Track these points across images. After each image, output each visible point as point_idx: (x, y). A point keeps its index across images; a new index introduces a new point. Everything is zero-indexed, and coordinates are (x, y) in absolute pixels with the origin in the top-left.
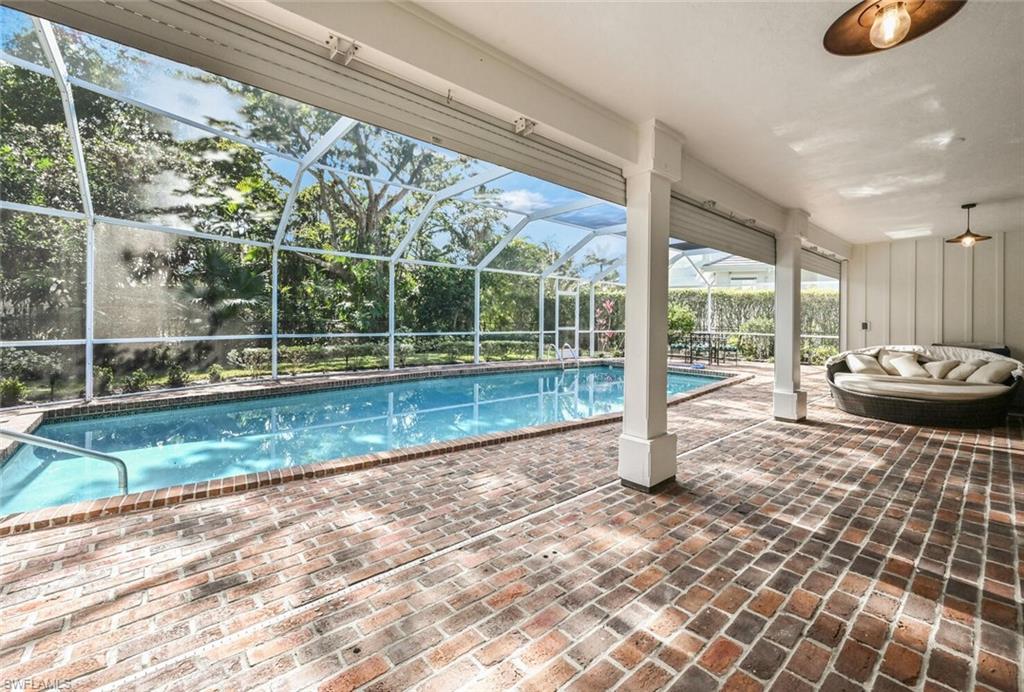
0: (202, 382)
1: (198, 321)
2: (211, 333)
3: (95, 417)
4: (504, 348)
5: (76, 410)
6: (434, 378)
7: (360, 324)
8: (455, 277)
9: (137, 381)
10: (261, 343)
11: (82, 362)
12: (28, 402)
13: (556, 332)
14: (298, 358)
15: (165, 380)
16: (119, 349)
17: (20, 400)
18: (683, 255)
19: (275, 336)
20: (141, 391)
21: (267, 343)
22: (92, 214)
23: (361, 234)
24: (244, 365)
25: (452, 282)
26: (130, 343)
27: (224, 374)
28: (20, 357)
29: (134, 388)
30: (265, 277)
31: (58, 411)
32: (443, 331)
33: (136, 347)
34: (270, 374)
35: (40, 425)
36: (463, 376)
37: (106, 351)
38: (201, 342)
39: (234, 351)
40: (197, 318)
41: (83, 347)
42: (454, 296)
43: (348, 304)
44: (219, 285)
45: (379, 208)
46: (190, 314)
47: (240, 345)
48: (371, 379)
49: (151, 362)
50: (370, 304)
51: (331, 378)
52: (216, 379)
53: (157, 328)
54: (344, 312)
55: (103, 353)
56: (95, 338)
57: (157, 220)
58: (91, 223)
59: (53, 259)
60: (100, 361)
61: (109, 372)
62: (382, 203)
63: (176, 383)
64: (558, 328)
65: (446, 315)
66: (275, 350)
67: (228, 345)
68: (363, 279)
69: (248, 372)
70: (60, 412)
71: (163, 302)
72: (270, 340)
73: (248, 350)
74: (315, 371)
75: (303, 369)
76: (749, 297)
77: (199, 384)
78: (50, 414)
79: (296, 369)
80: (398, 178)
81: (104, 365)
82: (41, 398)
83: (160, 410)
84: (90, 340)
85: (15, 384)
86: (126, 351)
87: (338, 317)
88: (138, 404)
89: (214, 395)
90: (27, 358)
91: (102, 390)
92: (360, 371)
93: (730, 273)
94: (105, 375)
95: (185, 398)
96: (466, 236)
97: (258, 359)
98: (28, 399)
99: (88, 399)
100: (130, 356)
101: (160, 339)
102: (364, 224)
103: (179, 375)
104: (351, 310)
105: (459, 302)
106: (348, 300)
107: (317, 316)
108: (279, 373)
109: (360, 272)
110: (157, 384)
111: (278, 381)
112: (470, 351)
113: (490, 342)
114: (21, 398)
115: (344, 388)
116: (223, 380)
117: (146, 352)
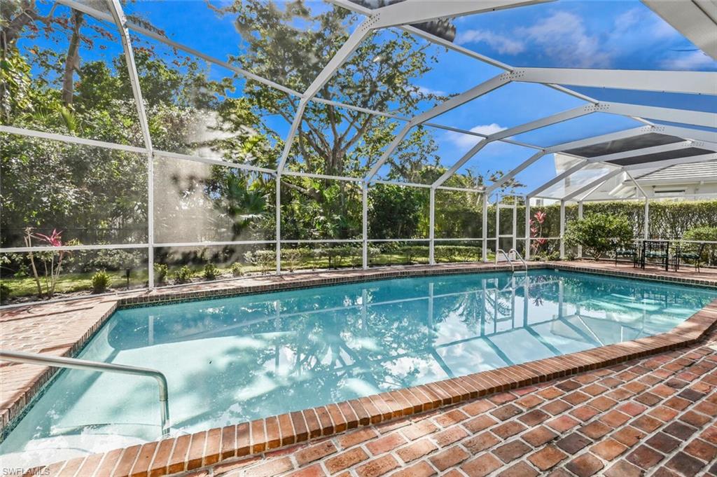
0: (228, 275)
1: (224, 230)
2: (234, 239)
3: (153, 305)
4: (451, 252)
5: (141, 299)
6: (403, 278)
7: (331, 232)
8: (400, 197)
9: (184, 275)
10: (268, 247)
11: (146, 261)
12: (112, 290)
13: (497, 239)
14: (294, 258)
15: (203, 273)
16: (171, 251)
17: (107, 288)
18: (623, 170)
19: (278, 241)
20: (187, 283)
21: (273, 247)
22: (151, 148)
23: (328, 167)
24: (256, 263)
25: (399, 200)
26: (179, 246)
27: (243, 269)
28: (115, 254)
29: (181, 280)
30: (266, 198)
31: (128, 299)
32: (391, 238)
33: (183, 250)
34: (275, 270)
35: (116, 310)
36: (426, 276)
37: (163, 252)
38: (227, 246)
39: (249, 252)
40: (223, 228)
41: (147, 249)
42: (399, 210)
43: (322, 218)
44: (237, 205)
45: (342, 148)
46: (218, 226)
47: (253, 248)
48: (354, 277)
49: (193, 259)
50: (337, 217)
51: (321, 275)
52: (237, 273)
53: (197, 236)
54: (319, 224)
55: (161, 254)
56: (155, 243)
57: (196, 153)
58: (150, 155)
59: (133, 188)
60: (159, 260)
61: (165, 268)
62: (343, 145)
63: (210, 277)
64: (498, 236)
65: (393, 225)
66: (279, 252)
67: (245, 248)
68: (331, 199)
69: (258, 268)
70: (129, 300)
71: (202, 217)
72: (275, 245)
73: (259, 252)
74: (306, 268)
75: (298, 267)
76: (688, 207)
77: (227, 279)
78: (123, 301)
79: (293, 267)
80: (354, 126)
81: (161, 263)
82: (120, 287)
83: (199, 300)
84: (151, 245)
85: (103, 276)
86: (175, 252)
87: (315, 228)
88: (184, 296)
89: (238, 289)
90: (118, 255)
91: (160, 281)
92: (340, 269)
93: (654, 187)
94: (162, 270)
95: (217, 291)
96: (403, 166)
97: (265, 258)
98: (112, 287)
99: (150, 289)
100: (178, 257)
101: (200, 244)
102: (331, 160)
103: (212, 271)
104: (325, 222)
105: (403, 215)
106: (321, 214)
107: (300, 226)
108: (281, 270)
109: (329, 194)
110: (198, 277)
111: (281, 276)
112: (426, 254)
113: (440, 247)
114: (107, 286)
115: (333, 285)
116: (242, 274)
117: (190, 253)
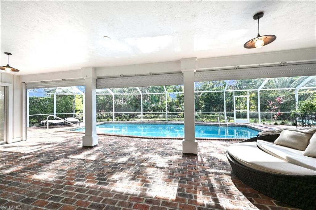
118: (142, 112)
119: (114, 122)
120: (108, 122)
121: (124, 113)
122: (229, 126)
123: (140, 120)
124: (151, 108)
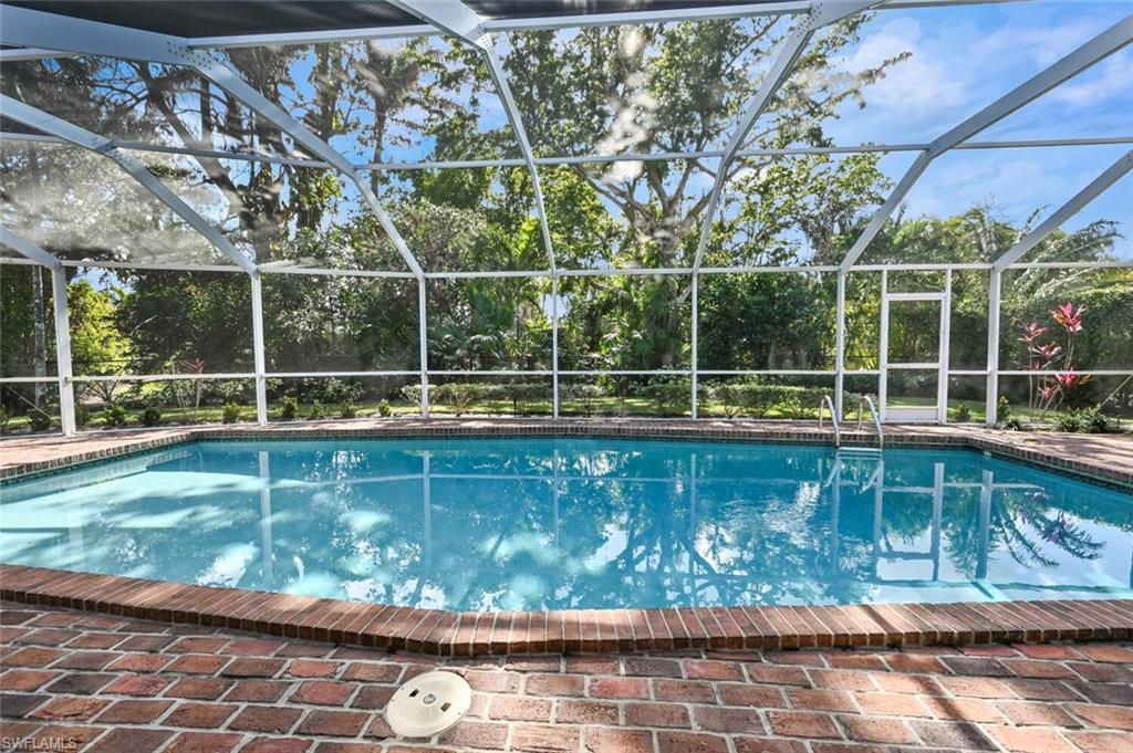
118: (424, 372)
119: (263, 423)
120: (228, 427)
121: (337, 378)
122: (885, 447)
123: (417, 409)
124: (470, 349)
